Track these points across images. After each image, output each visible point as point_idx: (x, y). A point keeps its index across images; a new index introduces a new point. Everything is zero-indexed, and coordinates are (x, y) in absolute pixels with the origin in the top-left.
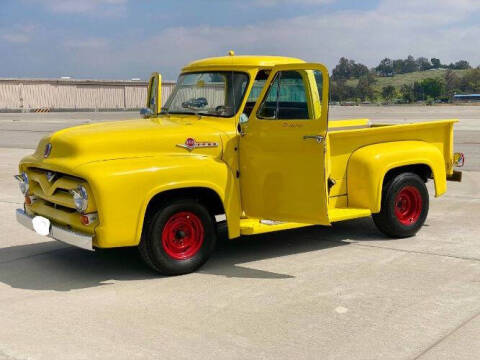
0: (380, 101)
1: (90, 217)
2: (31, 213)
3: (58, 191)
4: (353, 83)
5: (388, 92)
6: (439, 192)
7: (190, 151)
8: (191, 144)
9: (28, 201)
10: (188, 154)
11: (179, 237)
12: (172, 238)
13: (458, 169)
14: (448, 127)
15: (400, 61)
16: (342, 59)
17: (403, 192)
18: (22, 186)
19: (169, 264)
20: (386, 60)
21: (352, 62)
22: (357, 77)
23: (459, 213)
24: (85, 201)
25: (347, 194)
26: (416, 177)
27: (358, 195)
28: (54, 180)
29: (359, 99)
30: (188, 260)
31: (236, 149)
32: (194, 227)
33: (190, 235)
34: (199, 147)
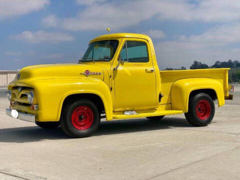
1: (35, 106)
6: (220, 105)
8: (87, 73)
10: (86, 78)
11: (80, 119)
12: (77, 119)
13: (231, 94)
16: (195, 62)
17: (200, 103)
19: (75, 132)
21: (200, 63)
24: (33, 99)
25: (171, 104)
30: (86, 131)
31: (111, 76)
32: (89, 114)
33: (87, 118)
34: (91, 74)
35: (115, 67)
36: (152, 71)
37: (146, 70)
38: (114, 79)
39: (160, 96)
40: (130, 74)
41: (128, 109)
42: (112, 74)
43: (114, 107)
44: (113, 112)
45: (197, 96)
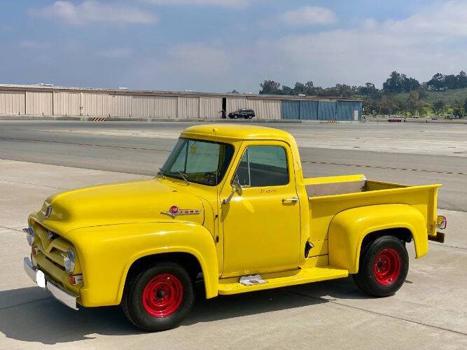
0: (429, 115)
1: (76, 278)
2: (36, 265)
3: (54, 250)
4: (403, 96)
5: (438, 107)
6: (419, 254)
7: (173, 218)
8: (174, 211)
9: (34, 252)
10: (171, 220)
11: (159, 296)
12: (153, 298)
13: (441, 231)
14: (432, 191)
15: (452, 77)
16: (394, 73)
17: (383, 253)
18: (29, 239)
19: (148, 322)
20: (438, 75)
21: (404, 76)
22: (408, 91)
23: (449, 268)
24: (73, 264)
25: (327, 254)
26: (395, 240)
27: (338, 255)
28: (53, 238)
29: (408, 114)
30: (168, 318)
31: (217, 216)
32: (174, 287)
33: (170, 295)
34: (181, 214)
35: (226, 198)
36: (294, 202)
37: (283, 201)
38: (223, 220)
39: (308, 247)
40: (252, 210)
41: (247, 272)
42: (220, 211)
43: (222, 271)
44: (220, 278)
45: (376, 242)
